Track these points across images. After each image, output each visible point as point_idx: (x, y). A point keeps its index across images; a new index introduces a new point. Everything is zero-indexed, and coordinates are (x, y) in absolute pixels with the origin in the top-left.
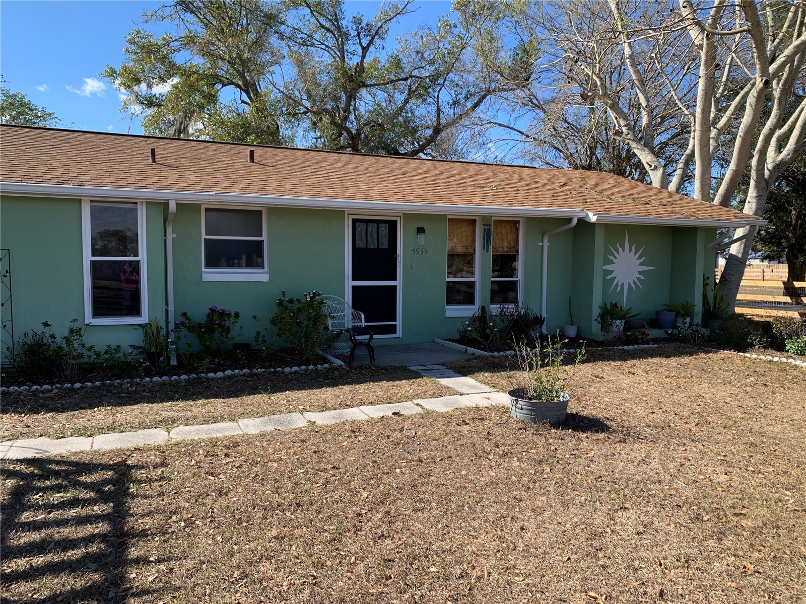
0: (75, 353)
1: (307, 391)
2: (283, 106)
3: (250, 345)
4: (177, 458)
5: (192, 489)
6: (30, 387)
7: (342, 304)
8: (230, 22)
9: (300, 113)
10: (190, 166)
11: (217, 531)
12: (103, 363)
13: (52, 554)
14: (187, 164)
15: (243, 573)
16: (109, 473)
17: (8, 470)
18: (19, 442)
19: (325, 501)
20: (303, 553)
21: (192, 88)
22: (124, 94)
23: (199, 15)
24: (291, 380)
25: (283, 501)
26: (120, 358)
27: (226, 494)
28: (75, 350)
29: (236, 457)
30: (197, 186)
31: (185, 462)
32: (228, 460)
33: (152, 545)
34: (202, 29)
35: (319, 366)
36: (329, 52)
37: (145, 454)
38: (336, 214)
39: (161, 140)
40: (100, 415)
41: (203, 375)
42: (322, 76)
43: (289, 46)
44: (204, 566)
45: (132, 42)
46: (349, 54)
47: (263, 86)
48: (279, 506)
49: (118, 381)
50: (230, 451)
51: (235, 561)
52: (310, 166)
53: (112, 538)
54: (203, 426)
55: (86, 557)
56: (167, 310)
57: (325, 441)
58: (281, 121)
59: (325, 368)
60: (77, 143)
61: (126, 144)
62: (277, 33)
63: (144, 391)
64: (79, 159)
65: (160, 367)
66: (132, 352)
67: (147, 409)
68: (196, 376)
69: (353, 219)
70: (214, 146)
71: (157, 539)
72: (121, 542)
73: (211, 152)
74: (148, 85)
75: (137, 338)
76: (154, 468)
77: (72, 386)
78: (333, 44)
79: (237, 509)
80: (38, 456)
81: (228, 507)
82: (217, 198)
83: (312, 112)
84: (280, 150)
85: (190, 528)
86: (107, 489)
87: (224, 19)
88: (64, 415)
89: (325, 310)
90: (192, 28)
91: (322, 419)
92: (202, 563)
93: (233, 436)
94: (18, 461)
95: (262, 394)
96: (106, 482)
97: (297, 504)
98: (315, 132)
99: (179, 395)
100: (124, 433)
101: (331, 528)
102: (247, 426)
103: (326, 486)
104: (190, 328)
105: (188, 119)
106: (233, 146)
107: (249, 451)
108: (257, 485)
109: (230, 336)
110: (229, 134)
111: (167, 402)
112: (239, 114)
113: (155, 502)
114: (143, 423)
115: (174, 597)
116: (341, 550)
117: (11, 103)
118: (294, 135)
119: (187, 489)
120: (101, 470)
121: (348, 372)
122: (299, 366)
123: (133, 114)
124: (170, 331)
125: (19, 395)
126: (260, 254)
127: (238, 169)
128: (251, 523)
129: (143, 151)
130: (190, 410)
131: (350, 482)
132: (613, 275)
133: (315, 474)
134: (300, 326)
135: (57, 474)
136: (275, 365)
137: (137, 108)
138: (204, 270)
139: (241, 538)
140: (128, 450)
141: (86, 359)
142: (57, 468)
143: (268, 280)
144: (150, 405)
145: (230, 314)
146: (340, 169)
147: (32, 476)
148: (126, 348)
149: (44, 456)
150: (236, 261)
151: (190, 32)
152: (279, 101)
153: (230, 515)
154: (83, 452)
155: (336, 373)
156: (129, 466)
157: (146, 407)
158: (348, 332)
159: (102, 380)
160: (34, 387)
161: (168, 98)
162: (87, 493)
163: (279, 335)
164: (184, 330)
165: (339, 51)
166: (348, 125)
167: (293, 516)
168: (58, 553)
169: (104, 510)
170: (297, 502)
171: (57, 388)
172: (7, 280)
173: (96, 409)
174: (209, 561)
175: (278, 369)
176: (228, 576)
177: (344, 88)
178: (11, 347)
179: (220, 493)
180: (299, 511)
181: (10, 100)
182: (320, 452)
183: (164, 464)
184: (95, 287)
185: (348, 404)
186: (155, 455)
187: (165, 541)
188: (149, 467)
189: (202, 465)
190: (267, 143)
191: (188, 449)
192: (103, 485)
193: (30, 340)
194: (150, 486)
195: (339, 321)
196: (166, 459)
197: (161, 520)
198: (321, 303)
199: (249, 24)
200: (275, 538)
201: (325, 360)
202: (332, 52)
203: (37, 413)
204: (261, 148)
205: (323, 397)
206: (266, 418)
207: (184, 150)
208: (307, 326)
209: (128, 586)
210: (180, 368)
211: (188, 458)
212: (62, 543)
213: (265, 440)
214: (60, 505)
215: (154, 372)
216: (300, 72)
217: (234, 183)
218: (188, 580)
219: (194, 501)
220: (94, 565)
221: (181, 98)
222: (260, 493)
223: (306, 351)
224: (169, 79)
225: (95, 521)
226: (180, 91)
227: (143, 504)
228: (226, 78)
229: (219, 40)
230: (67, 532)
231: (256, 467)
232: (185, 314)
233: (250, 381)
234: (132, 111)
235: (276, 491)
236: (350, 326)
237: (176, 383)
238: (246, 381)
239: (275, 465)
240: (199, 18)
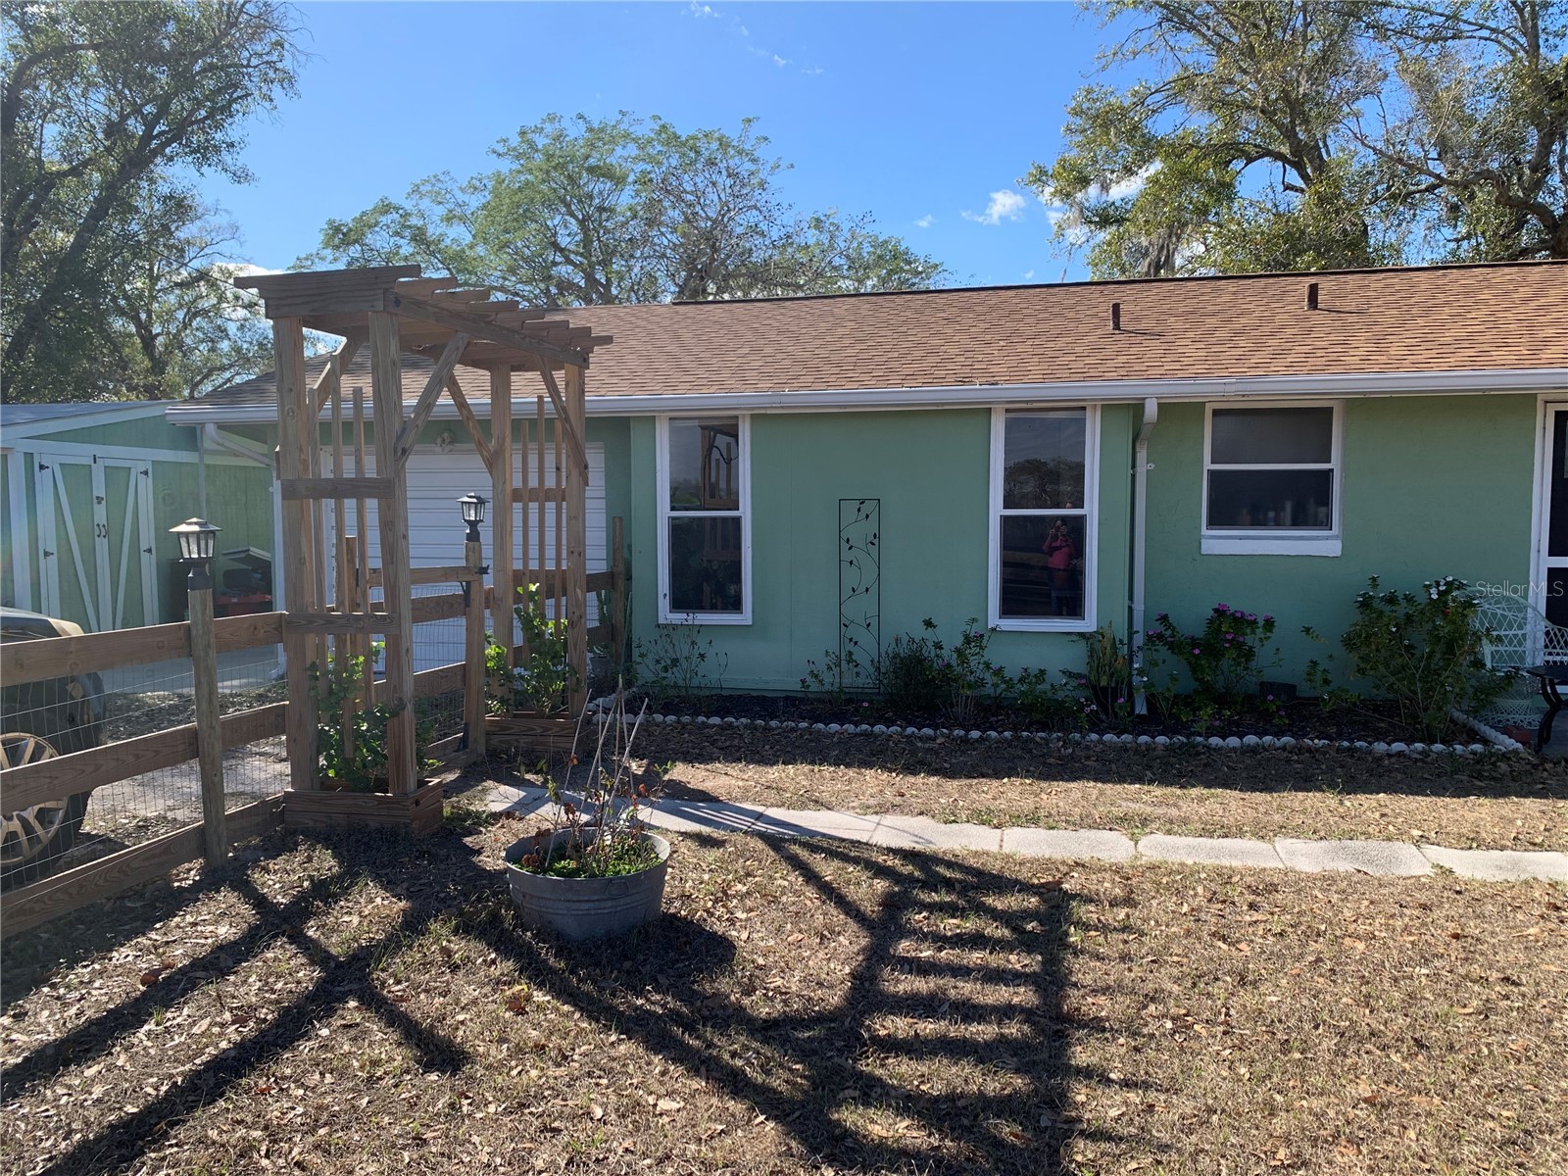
0: (972, 678)
1: (1428, 799)
2: (1378, 183)
3: (1295, 686)
4: (1153, 893)
5: (1185, 960)
6: (904, 729)
7: (1520, 610)
8: (1269, 30)
9: (1419, 191)
10: (1186, 331)
11: (1237, 1054)
12: (1016, 699)
13: (947, 1022)
14: (1180, 325)
15: (1298, 1156)
16: (1033, 900)
17: (876, 863)
18: (890, 819)
19: (1485, 1051)
20: (1434, 1151)
21: (1185, 177)
22: (1057, 210)
23: (1204, 30)
24: (1391, 772)
25: (1382, 1028)
26: (1045, 693)
27: (1254, 984)
28: (972, 673)
29: (1272, 914)
30: (1200, 368)
31: (1169, 904)
32: (1256, 916)
33: (1113, 1050)
34: (1210, 58)
35: (1458, 747)
36: (1499, 42)
37: (1094, 877)
38: (1516, 404)
39: (1129, 287)
40: (1011, 792)
41: (1199, 739)
42: (1482, 98)
43: (1400, 51)
44: (1215, 1118)
45: (1077, 112)
46: (1551, 38)
47: (1337, 146)
48: (1372, 1034)
49: (1043, 734)
50: (1258, 899)
51: (1280, 1124)
52: (1447, 303)
53: (1042, 1020)
54: (1201, 839)
55: (1000, 1041)
56: (1131, 609)
57: (1481, 916)
58: (1372, 216)
59: (1474, 753)
60: (985, 309)
61: (1066, 302)
62: (1373, 27)
63: (1088, 758)
64: (988, 337)
65: (1116, 714)
66: (1065, 684)
67: (1095, 793)
68: (1185, 740)
69: (1557, 413)
70: (1231, 286)
71: (1122, 1041)
72: (1058, 1031)
73: (1225, 298)
74: (1102, 186)
75: (1075, 659)
76: (1111, 905)
77: (966, 735)
78: (1510, 21)
79: (1280, 1021)
80: (918, 847)
81: (1261, 1012)
82: (1240, 387)
83: (1450, 183)
84: (1374, 277)
85: (1184, 1036)
86: (1029, 927)
87: (1256, 26)
88: (956, 783)
89: (1476, 623)
90: (1189, 60)
91: (1472, 866)
92: (1211, 1111)
93: (1264, 870)
94: (890, 850)
95: (1324, 791)
96: (1027, 915)
97: (1415, 1040)
98: (1455, 226)
99: (1154, 774)
100: (1055, 831)
101: (1505, 1113)
102: (1293, 853)
103: (1487, 1017)
104: (1173, 647)
105: (1174, 239)
106: (1271, 280)
107: (1300, 906)
108: (1321, 980)
109: (1253, 664)
110: (1258, 258)
111: (1130, 784)
112: (1278, 215)
113: (1116, 971)
114: (1087, 817)
115: (1159, 1162)
116: (1530, 1169)
117: (880, 257)
118: (1402, 240)
119: (1175, 959)
120: (1019, 891)
121: (1535, 766)
122: (1409, 741)
123: (1072, 245)
124: (1135, 649)
125: (888, 740)
126: (1325, 499)
127: (1283, 327)
128: (1310, 1056)
129: (1096, 310)
130: (1175, 805)
131: (1550, 1021)
133: (1457, 986)
134: (1413, 655)
135: (949, 884)
136: (1350, 734)
137: (1077, 233)
138: (1205, 532)
139: (1291, 1084)
140: (1063, 863)
141: (989, 690)
142: (948, 874)
143: (1339, 554)
144: (1099, 785)
145: (1255, 622)
146: (1525, 301)
147: (910, 880)
148: (1055, 676)
149: (929, 849)
150: (1271, 514)
151: (1186, 69)
152: (1371, 173)
153: (1264, 1028)
154: (988, 854)
155: (1503, 767)
156: (1066, 892)
157: (1092, 788)
158: (1537, 675)
159: (1014, 729)
160: (910, 730)
161: (1139, 204)
162: (997, 927)
163: (1362, 671)
164: (1163, 650)
165: (1525, 34)
166: (1542, 198)
167: (1407, 1066)
168: (956, 1023)
169: (1026, 965)
170: (1416, 1036)
171: (942, 735)
172: (874, 550)
173: (1005, 780)
174: (1223, 1111)
175: (1358, 744)
176: (1265, 1153)
177: (1535, 117)
178: (876, 660)
179: (1242, 981)
180: (1420, 1057)
181: (879, 252)
182: (1469, 940)
183: (1129, 901)
184: (1006, 564)
185: (1538, 840)
186: (1113, 881)
187: (1137, 1049)
188: (1101, 902)
189: (1203, 916)
190: (1340, 266)
191: (1177, 881)
192: (1023, 919)
193: (904, 651)
194: (1106, 938)
195: (1511, 649)
196: (1132, 892)
197: (1128, 1007)
198: (1468, 604)
199: (1310, 24)
200: (1366, 1100)
201: (1473, 736)
202: (1507, 42)
203: (915, 773)
204: (1333, 277)
205: (1471, 816)
206: (1335, 843)
207: (1173, 299)
208: (1431, 655)
209: (1074, 1114)
210: (1153, 722)
211: (1175, 898)
212: (961, 1007)
213: (1334, 888)
214: (955, 940)
215: (1105, 725)
216: (1423, 100)
217: (1275, 355)
218: (1183, 1136)
219: (1189, 985)
220: (1015, 1059)
221: (1163, 200)
222: (1328, 998)
223: (1426, 710)
224: (1141, 168)
225: (1012, 981)
226: (1162, 187)
227: (1094, 970)
228: (1255, 146)
229: (1245, 72)
230: (967, 989)
231: (1316, 942)
232: (1164, 619)
233: (1297, 762)
234: (1071, 239)
235: (1367, 1001)
236: (1539, 662)
237: (1147, 750)
238: (1288, 761)
239: (1361, 946)
240: (1204, 36)
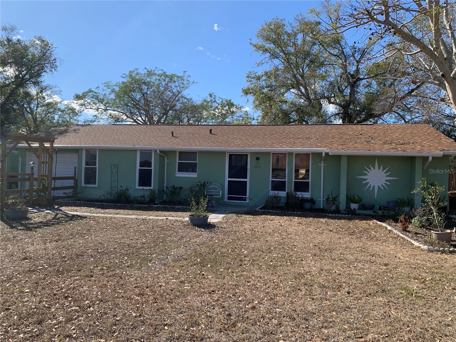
10: (183, 137)
45: (248, 77)
56: (164, 186)
64: (151, 136)
69: (230, 154)
75: (149, 194)
126: (196, 168)
132: (367, 181)
138: (177, 173)
143: (197, 177)
150: (188, 170)
178: (117, 193)
184: (139, 177)
240: (280, 60)
